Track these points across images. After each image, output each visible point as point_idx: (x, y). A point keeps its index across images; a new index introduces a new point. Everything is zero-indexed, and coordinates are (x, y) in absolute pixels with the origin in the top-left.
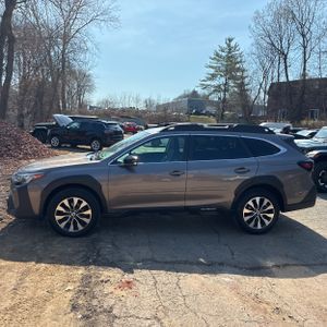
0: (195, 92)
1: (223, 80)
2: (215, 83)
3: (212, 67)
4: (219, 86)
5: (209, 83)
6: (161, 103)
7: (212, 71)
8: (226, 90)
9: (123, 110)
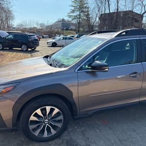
0: (63, 20)
1: (78, 13)
2: (75, 14)
3: (73, 6)
4: (76, 16)
5: (71, 14)
6: (49, 25)
7: (73, 8)
8: (79, 18)
9: (31, 29)
